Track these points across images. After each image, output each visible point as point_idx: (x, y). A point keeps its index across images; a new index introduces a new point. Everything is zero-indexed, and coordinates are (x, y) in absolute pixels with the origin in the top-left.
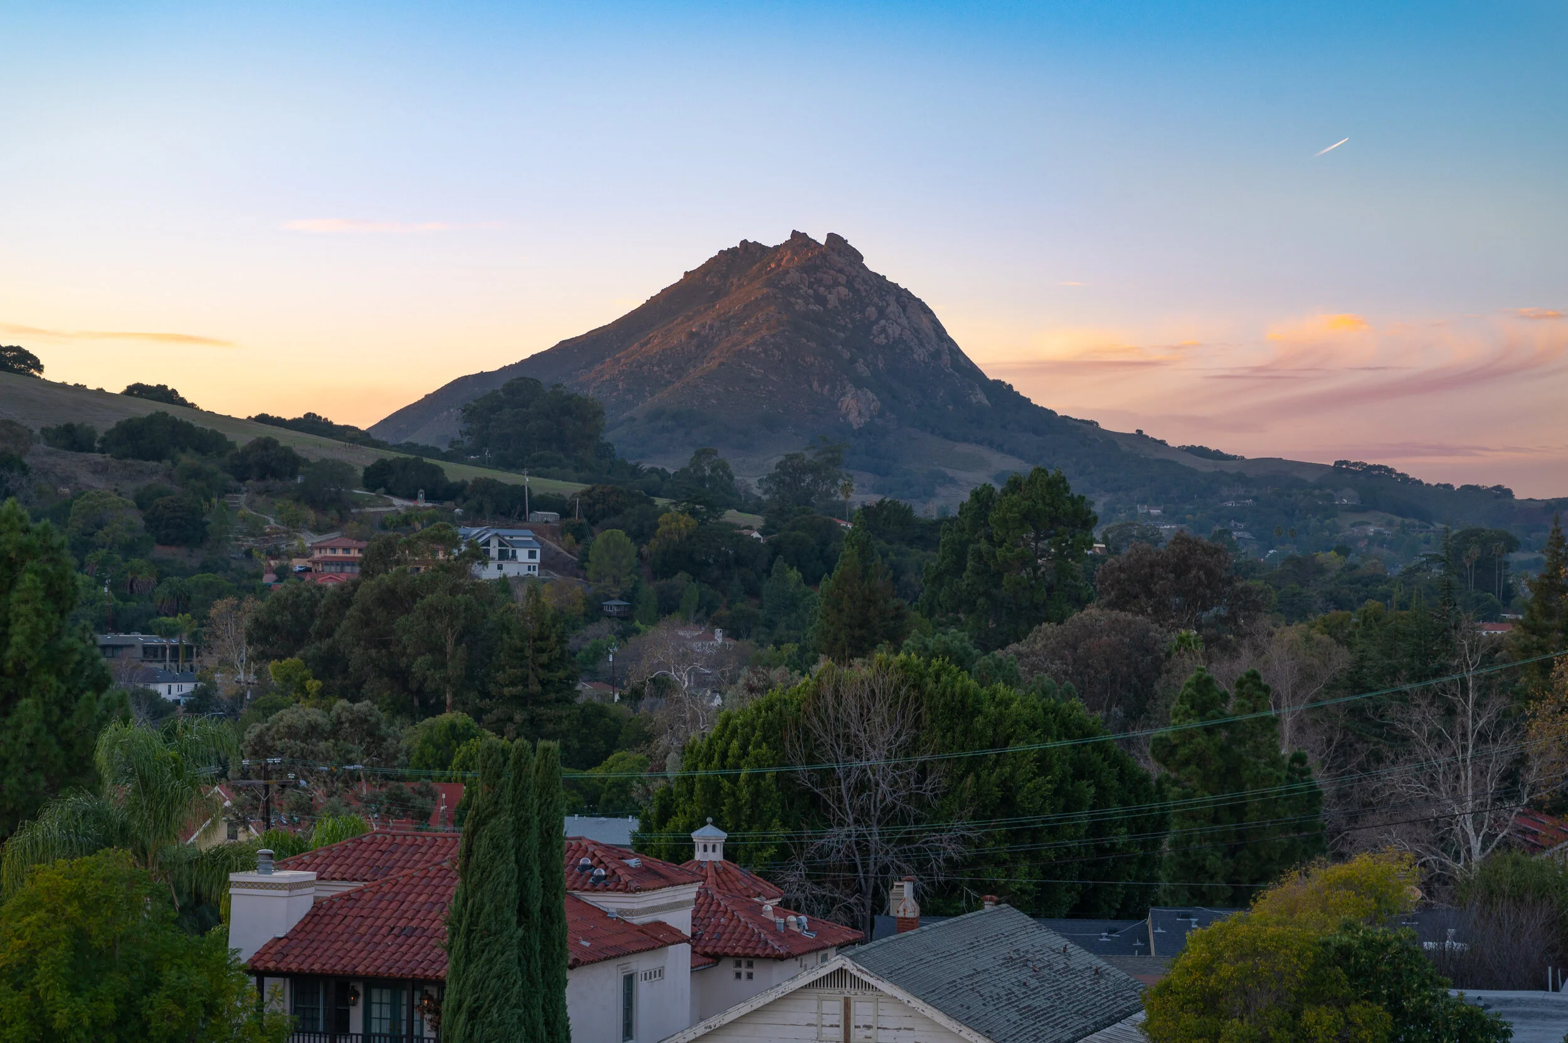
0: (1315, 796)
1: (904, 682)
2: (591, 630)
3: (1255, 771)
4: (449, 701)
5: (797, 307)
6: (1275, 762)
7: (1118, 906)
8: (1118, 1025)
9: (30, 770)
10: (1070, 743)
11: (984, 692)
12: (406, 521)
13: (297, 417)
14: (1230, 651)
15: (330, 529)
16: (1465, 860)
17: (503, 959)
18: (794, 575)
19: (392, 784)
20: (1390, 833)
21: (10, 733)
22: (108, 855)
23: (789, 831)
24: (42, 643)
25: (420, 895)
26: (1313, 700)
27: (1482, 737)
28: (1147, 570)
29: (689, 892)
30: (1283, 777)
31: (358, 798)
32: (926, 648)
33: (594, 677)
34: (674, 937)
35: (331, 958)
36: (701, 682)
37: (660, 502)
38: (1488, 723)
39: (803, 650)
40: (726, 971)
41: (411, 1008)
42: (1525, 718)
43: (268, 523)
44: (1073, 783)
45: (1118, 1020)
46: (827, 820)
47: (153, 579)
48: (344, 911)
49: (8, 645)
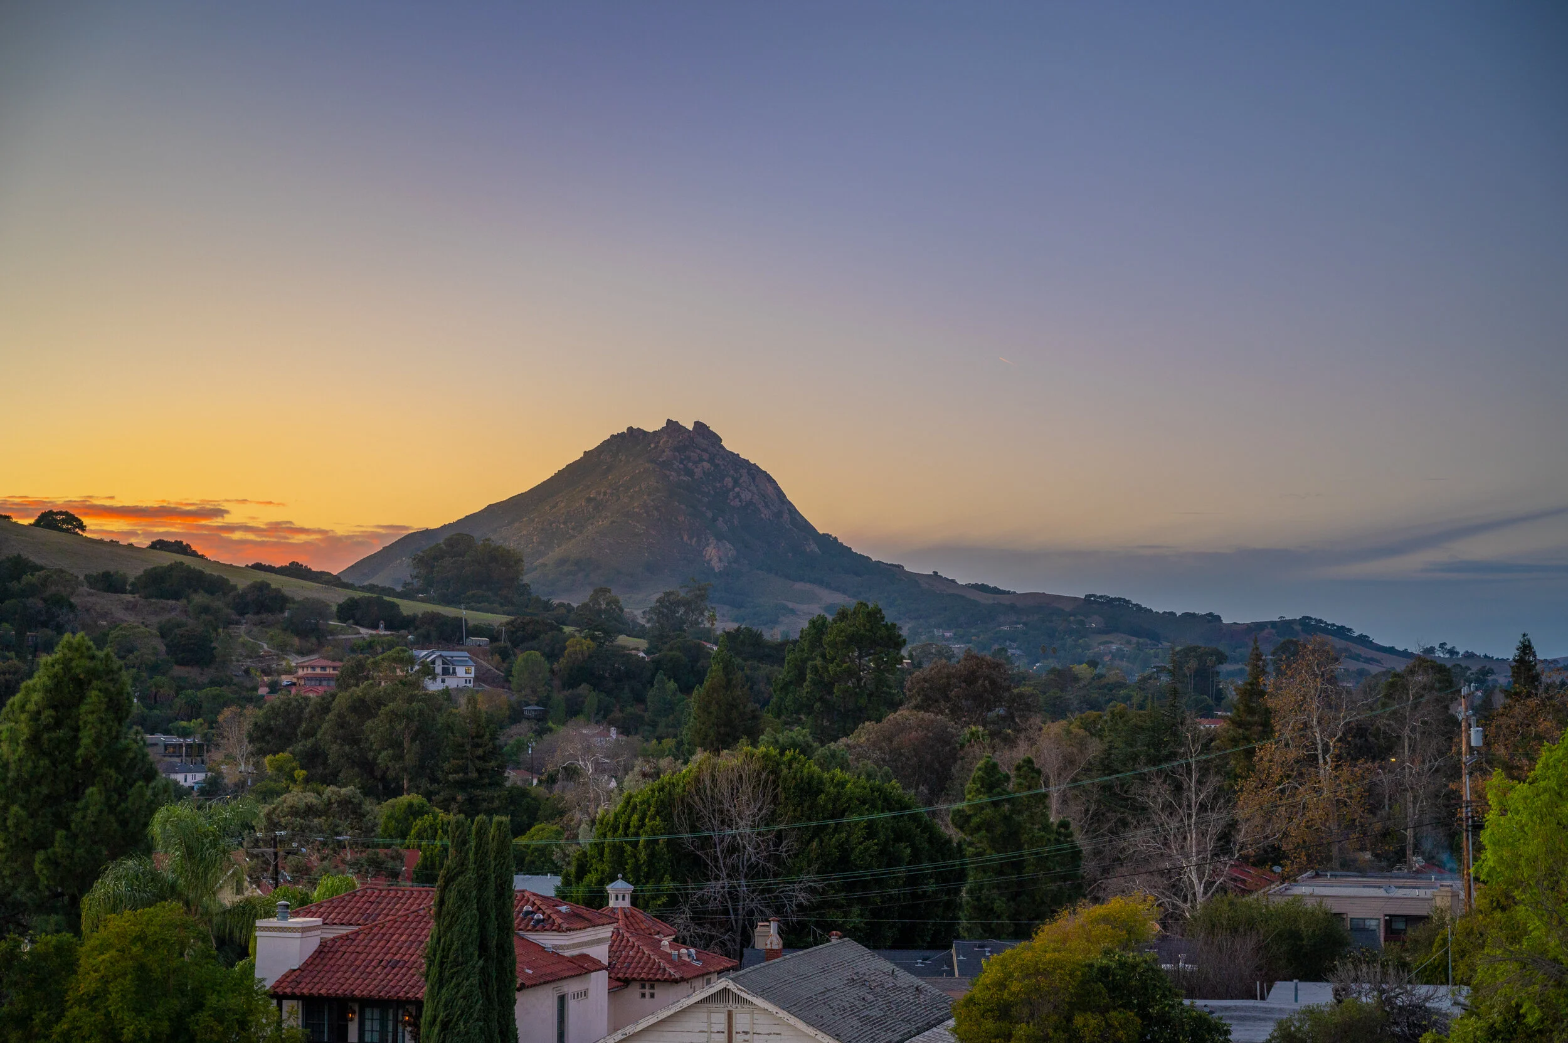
0: (1076, 854)
1: (764, 769)
2: (515, 729)
3: (1030, 835)
4: (405, 786)
5: (671, 478)
6: (1046, 827)
7: (929, 939)
8: (935, 1029)
9: (95, 843)
10: (892, 814)
11: (825, 775)
12: (370, 646)
13: (284, 565)
14: (1010, 742)
15: (311, 652)
16: (1192, 901)
17: (467, 983)
18: (672, 685)
19: (369, 851)
20: (1134, 881)
21: (80, 814)
22: (164, 907)
23: (677, 885)
24: (104, 744)
25: (401, 935)
26: (1074, 780)
27: (1203, 807)
28: (945, 680)
29: (606, 932)
30: (1052, 839)
31: (343, 861)
32: (777, 741)
33: (517, 766)
34: (596, 965)
35: (334, 984)
36: (600, 769)
37: (567, 629)
38: (1207, 797)
39: (680, 744)
40: (634, 991)
41: (396, 1022)
42: (1235, 792)
43: (262, 647)
44: (894, 844)
45: (934, 1026)
46: (705, 875)
47: (172, 693)
48: (343, 949)
49: (78, 746)
